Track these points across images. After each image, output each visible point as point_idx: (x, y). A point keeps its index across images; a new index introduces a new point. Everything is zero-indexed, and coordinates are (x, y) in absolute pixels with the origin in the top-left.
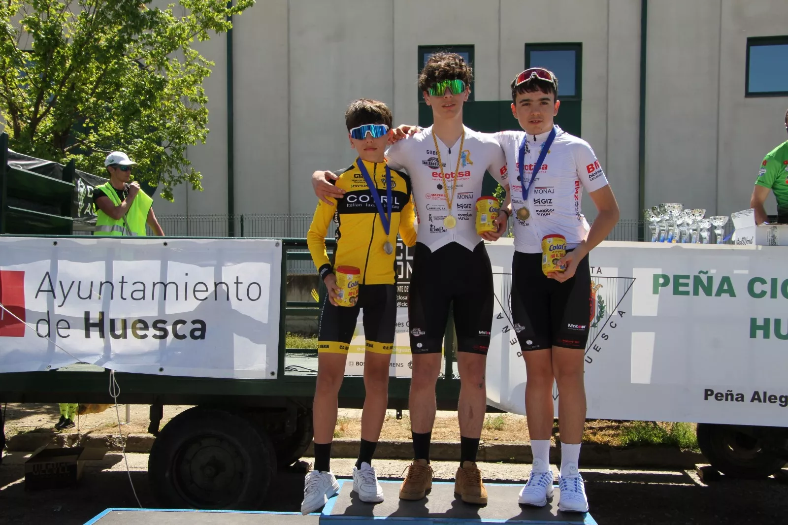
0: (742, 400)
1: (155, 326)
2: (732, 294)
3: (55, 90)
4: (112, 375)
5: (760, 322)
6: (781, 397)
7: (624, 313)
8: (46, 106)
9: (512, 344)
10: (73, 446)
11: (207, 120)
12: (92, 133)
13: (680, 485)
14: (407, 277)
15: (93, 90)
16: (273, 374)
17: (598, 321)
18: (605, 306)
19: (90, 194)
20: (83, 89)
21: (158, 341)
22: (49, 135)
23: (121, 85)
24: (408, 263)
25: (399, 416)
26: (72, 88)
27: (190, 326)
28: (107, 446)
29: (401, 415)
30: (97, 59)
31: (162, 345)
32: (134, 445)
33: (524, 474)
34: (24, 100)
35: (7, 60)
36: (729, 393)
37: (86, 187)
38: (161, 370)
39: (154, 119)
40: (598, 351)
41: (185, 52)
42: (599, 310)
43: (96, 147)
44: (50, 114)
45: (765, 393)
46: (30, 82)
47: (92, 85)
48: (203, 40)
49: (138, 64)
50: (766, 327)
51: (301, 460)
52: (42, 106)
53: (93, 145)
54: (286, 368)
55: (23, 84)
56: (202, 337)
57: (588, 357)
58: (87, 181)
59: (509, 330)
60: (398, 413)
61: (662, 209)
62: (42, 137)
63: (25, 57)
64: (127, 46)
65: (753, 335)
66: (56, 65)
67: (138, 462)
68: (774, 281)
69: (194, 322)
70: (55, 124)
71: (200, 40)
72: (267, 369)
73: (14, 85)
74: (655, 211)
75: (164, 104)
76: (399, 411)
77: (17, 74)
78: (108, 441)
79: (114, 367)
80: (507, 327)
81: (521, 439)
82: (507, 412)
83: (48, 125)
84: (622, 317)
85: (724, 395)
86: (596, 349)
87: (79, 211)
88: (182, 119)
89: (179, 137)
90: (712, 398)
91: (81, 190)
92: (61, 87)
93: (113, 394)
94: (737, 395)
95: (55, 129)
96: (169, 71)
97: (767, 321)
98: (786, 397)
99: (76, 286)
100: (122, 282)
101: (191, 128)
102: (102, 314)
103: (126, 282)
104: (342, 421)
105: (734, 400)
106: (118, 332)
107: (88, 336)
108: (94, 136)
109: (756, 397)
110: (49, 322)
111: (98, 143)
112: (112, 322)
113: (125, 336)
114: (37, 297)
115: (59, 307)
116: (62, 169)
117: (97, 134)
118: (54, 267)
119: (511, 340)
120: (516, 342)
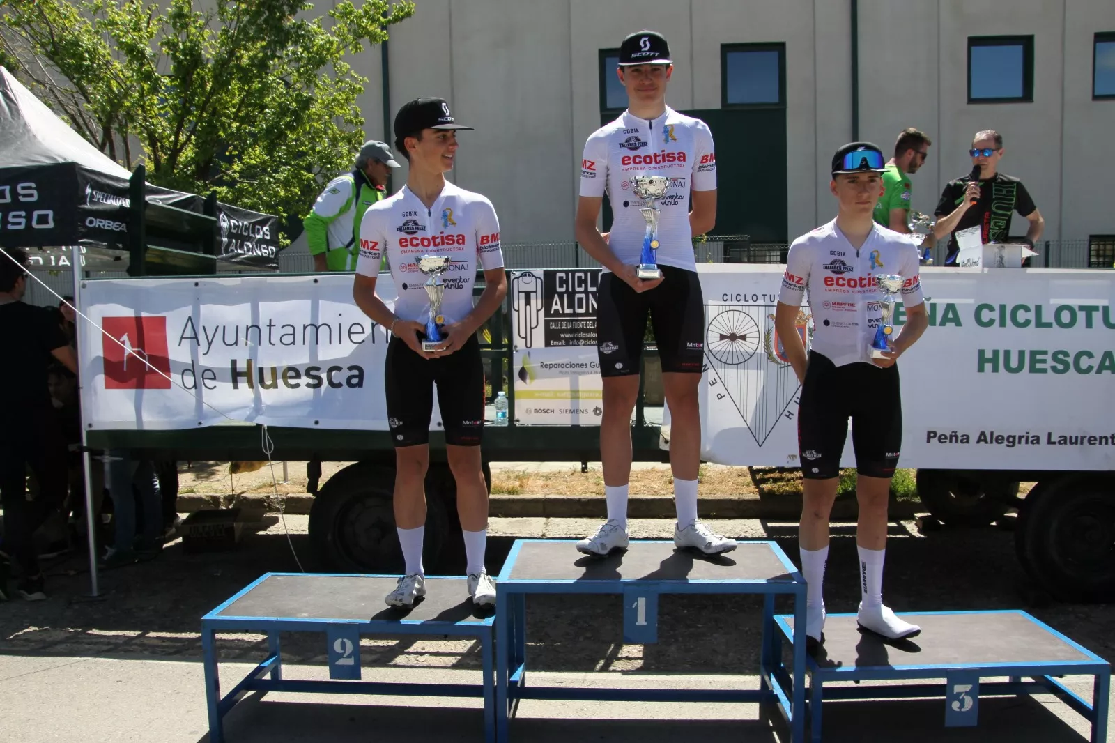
0: (968, 442)
1: (308, 374)
2: (958, 323)
3: (195, 116)
4: (264, 430)
5: (989, 355)
6: (1009, 437)
8: (186, 135)
9: (711, 385)
10: (231, 507)
12: (236, 162)
13: (898, 536)
14: (590, 311)
15: (236, 114)
19: (234, 229)
20: (226, 113)
21: (311, 390)
22: (190, 166)
23: (266, 107)
24: (590, 295)
25: (584, 470)
26: (214, 112)
27: (346, 374)
28: (265, 507)
29: (586, 467)
30: (240, 79)
31: (316, 395)
32: (293, 506)
34: (164, 130)
35: (146, 87)
36: (953, 434)
37: (229, 222)
38: (317, 423)
39: (303, 144)
41: (335, 66)
43: (240, 177)
44: (192, 143)
45: (992, 434)
46: (169, 110)
47: (234, 108)
48: (356, 51)
49: (283, 83)
50: (994, 360)
52: (182, 135)
53: (237, 175)
55: (162, 112)
56: (360, 384)
58: (232, 214)
59: (708, 369)
60: (583, 466)
62: (184, 169)
63: (164, 82)
64: (271, 62)
65: (981, 369)
66: (196, 88)
67: (297, 524)
68: (1003, 308)
69: (351, 368)
70: (196, 153)
71: (353, 52)
73: (153, 113)
75: (313, 126)
76: (585, 463)
77: (156, 102)
78: (266, 502)
79: (266, 421)
80: (706, 365)
82: (706, 462)
83: (190, 155)
85: (947, 437)
87: (223, 248)
88: (334, 142)
89: (331, 163)
90: (935, 441)
91: (225, 225)
92: (202, 113)
93: (267, 452)
94: (962, 436)
95: (197, 159)
96: (319, 88)
97: (996, 353)
98: (1014, 437)
99: (220, 332)
100: (270, 326)
101: (344, 152)
102: (249, 362)
103: (274, 326)
104: (521, 477)
105: (959, 441)
106: (268, 382)
107: (236, 387)
108: (238, 166)
109: (982, 438)
110: (193, 372)
111: (242, 173)
112: (261, 370)
113: (275, 386)
114: (180, 345)
115: (204, 354)
116: (203, 202)
117: (241, 163)
118: (196, 311)
119: (710, 380)
120: (716, 382)
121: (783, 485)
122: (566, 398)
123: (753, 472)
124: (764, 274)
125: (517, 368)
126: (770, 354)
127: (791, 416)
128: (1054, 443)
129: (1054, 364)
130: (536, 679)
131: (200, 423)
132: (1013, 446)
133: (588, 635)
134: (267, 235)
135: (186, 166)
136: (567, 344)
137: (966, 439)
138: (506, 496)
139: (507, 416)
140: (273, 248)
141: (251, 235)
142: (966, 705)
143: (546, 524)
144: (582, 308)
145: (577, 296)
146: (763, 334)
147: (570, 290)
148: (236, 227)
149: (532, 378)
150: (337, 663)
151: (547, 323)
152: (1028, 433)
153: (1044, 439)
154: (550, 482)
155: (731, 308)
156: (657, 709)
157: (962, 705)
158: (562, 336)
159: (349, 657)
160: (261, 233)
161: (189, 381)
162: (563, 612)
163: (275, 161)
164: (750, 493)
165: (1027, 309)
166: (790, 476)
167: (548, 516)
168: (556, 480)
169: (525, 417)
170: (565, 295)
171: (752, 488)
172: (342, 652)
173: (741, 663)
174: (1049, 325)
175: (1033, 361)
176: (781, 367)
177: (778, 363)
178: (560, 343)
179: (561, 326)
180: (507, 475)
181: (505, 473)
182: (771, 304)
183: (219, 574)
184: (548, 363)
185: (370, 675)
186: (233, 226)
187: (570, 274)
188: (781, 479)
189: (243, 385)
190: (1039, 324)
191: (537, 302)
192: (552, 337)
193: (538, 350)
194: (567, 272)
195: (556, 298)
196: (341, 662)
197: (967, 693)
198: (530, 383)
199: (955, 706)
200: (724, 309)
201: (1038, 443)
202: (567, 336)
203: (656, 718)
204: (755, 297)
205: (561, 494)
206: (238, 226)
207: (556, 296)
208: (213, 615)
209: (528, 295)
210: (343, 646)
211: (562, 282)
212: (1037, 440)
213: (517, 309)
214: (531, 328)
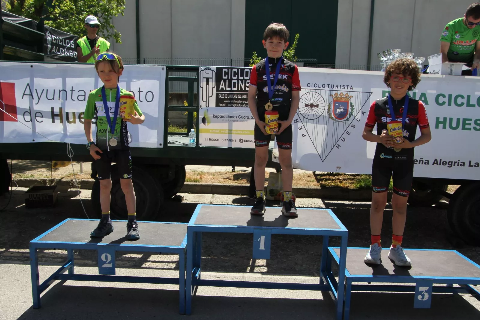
0: (428, 164)
2: (427, 103)
4: (69, 145)
5: (441, 120)
6: (449, 162)
7: (365, 113)
9: (300, 130)
10: (53, 184)
11: (125, 2)
12: (56, 8)
14: (240, 89)
16: (161, 145)
17: (350, 117)
18: (354, 109)
24: (240, 81)
25: (233, 170)
28: (70, 185)
32: (85, 185)
33: (301, 204)
36: (421, 159)
37: (52, 37)
40: (349, 135)
42: (351, 111)
45: (441, 160)
50: (444, 123)
51: (178, 194)
53: (58, 15)
54: (169, 142)
57: (343, 138)
58: (53, 32)
59: (298, 121)
60: (233, 168)
61: (389, 52)
65: (437, 127)
67: (86, 194)
68: (450, 96)
72: (157, 142)
74: (385, 54)
78: (70, 183)
79: (69, 141)
80: (297, 119)
81: (300, 185)
83: (31, 2)
84: (364, 115)
85: (418, 161)
86: (348, 134)
87: (48, 50)
91: (49, 38)
93: (70, 156)
94: (426, 161)
95: (35, 4)
97: (445, 119)
98: (452, 162)
99: (45, 92)
100: (72, 90)
101: (114, 6)
102: (61, 109)
103: (74, 90)
104: (201, 174)
105: (424, 163)
106: (71, 120)
107: (53, 122)
108: (58, 10)
109: (436, 162)
110: (30, 113)
111: (60, 14)
112: (67, 114)
113: (75, 122)
114: (22, 98)
115: (36, 104)
116: (36, 24)
117: (60, 9)
118: (32, 81)
119: (299, 127)
120: (302, 128)
121: (330, 183)
122: (226, 133)
123: (316, 176)
124: (329, 74)
125: (201, 117)
126: (330, 115)
127: (339, 147)
128: (472, 166)
129: (475, 126)
130: (205, 275)
131: (34, 140)
132: (451, 167)
133: (233, 253)
134: (72, 46)
135: (29, 8)
136: (227, 106)
137: (427, 162)
138: (193, 183)
139: (195, 142)
140: (76, 53)
141: (64, 45)
142: (425, 298)
143: (213, 197)
144: (235, 87)
145: (233, 81)
146: (327, 105)
147: (230, 78)
148: (55, 39)
149: (208, 123)
150: (103, 266)
151: (217, 95)
152: (459, 160)
153: (467, 164)
154: (215, 177)
155: (312, 91)
156: (267, 293)
157: (423, 297)
158: (225, 101)
159: (109, 263)
160: (69, 44)
161: (28, 118)
162: (220, 242)
163: (78, 9)
164: (314, 185)
165: (462, 97)
166: (334, 178)
167: (213, 194)
168: (218, 176)
169: (204, 143)
170: (227, 81)
171: (315, 183)
172: (106, 260)
173: (310, 270)
174: (473, 106)
175: (464, 124)
176: (335, 122)
177: (334, 120)
178: (223, 105)
179: (224, 97)
180: (193, 173)
181: (193, 172)
182: (332, 89)
183: (44, 219)
184: (217, 115)
185: (120, 272)
186: (53, 38)
187: (230, 69)
188: (329, 179)
189: (57, 121)
190: (468, 105)
191: (212, 83)
192: (219, 102)
193: (212, 108)
194: (228, 69)
195: (222, 82)
196: (105, 266)
197: (426, 291)
198: (208, 125)
199: (420, 297)
200: (308, 91)
201: (464, 166)
202: (227, 101)
203: (267, 297)
204: (324, 86)
205: (220, 183)
206: (57, 39)
207: (222, 81)
208: (36, 240)
209: (208, 80)
210: (106, 257)
211: (226, 74)
212: (463, 164)
213: (202, 87)
214: (209, 97)
